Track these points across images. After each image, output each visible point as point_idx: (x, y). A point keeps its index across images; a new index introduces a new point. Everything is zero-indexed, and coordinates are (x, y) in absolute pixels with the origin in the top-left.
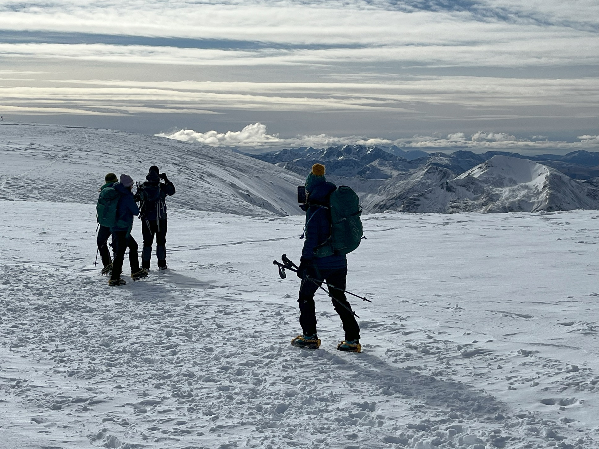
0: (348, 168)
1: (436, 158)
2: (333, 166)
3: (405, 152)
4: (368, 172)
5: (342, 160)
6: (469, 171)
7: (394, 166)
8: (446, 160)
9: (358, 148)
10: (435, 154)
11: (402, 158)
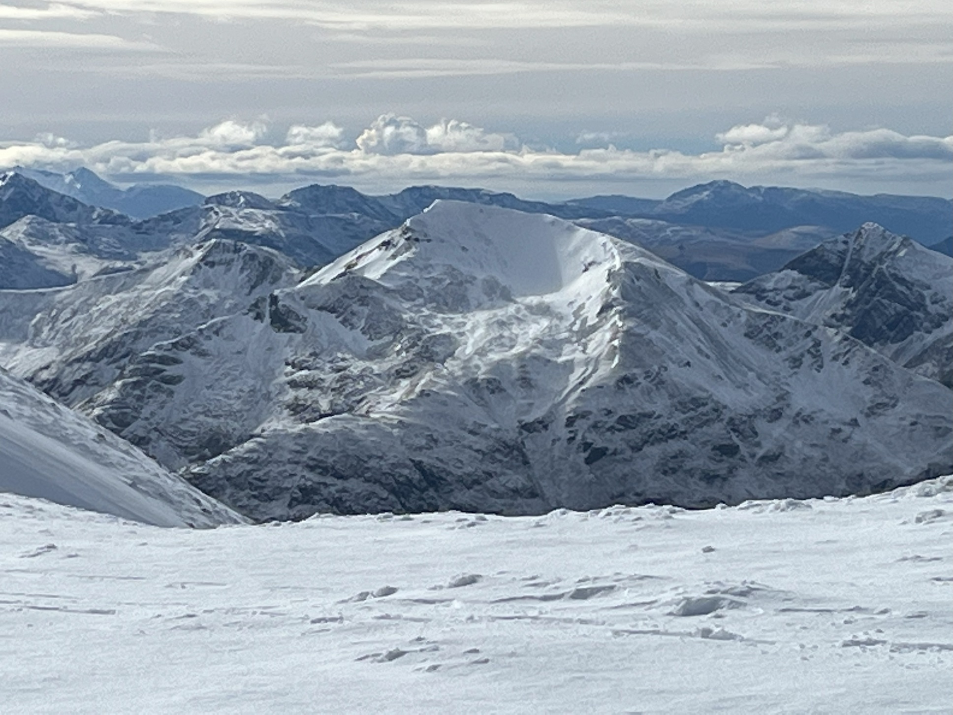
1: (233, 211)
3: (118, 191)
6: (350, 258)
7: (84, 241)
8: (266, 217)
10: (228, 197)
11: (112, 212)
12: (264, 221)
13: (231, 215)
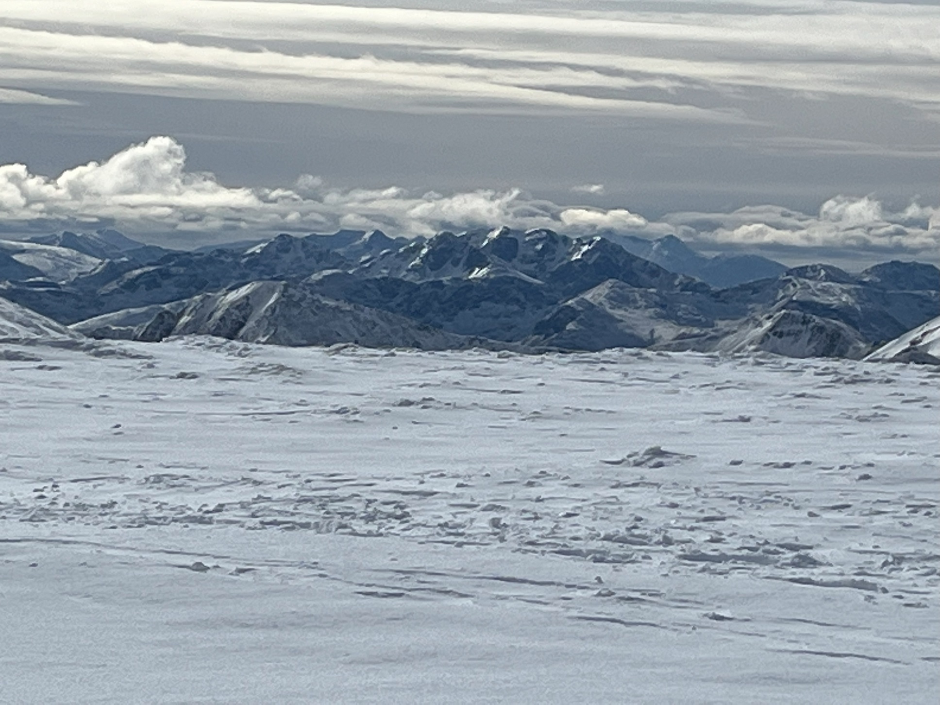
0: (501, 307)
1: (811, 283)
2: (450, 300)
3: (704, 260)
4: (570, 326)
5: (484, 279)
6: (915, 334)
7: (663, 307)
8: (843, 291)
9: (540, 240)
10: (809, 269)
11: (694, 279)
12: (840, 295)
13: (809, 287)
